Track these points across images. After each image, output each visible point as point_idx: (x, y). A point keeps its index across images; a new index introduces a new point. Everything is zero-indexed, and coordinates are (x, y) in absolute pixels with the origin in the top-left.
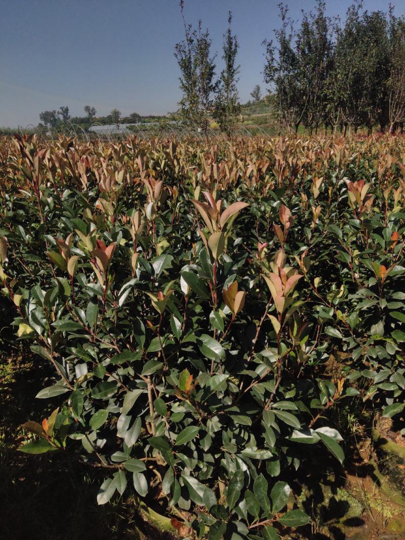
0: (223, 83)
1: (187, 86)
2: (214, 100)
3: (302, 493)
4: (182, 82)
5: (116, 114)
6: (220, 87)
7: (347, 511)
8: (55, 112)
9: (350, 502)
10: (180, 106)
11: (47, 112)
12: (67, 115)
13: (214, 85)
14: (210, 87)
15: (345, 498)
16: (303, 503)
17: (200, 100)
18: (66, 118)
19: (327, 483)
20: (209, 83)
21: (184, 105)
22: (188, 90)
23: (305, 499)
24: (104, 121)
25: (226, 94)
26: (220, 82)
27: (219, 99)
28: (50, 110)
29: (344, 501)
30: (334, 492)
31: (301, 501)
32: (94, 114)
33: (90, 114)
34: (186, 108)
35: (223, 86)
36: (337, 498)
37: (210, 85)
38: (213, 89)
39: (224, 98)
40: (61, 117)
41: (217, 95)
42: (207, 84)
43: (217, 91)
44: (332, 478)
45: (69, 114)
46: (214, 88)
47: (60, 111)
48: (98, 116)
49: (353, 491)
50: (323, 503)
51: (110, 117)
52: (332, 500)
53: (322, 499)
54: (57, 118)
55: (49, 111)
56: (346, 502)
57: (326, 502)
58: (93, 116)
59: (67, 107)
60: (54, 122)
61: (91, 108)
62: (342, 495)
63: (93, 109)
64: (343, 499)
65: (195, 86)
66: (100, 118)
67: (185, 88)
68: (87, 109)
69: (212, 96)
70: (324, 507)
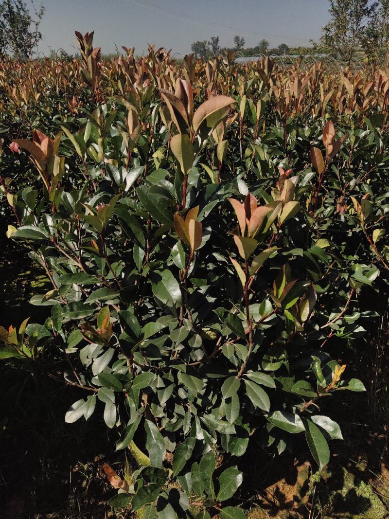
0: (380, 6)
1: (337, 9)
2: (367, 26)
3: (317, 473)
4: (332, 5)
5: (264, 44)
6: (377, 10)
7: (366, 510)
8: (206, 42)
9: (372, 501)
10: (324, 33)
11: (199, 42)
12: (216, 45)
13: (370, 8)
14: (364, 11)
15: (367, 495)
16: (315, 484)
17: (350, 25)
18: (215, 49)
19: (354, 470)
20: (364, 6)
21: (328, 30)
22: (338, 14)
23: (318, 480)
24: (250, 53)
25: (381, 19)
26: (377, 4)
27: (373, 24)
28: (202, 41)
29: (365, 498)
30: (357, 483)
31: (313, 480)
32: (243, 45)
33: (238, 45)
34: (330, 35)
35: (380, 9)
36: (359, 492)
37: (364, 8)
38: (367, 12)
39: (378, 24)
40: (211, 47)
41: (370, 19)
42: (361, 7)
43: (372, 15)
44: (362, 467)
45: (218, 45)
46: (369, 12)
47: (211, 41)
48: (245, 47)
49: (383, 489)
50: (339, 491)
51: (257, 48)
52: (352, 492)
53: (341, 486)
54: (206, 48)
55: (200, 41)
56: (368, 500)
57: (344, 491)
58: (241, 47)
59: (218, 38)
60: (204, 52)
61: (241, 39)
62: (364, 490)
63: (243, 39)
64: (364, 495)
65: (347, 9)
66: (248, 49)
67: (336, 12)
68: (237, 39)
69: (365, 21)
70: (340, 495)
